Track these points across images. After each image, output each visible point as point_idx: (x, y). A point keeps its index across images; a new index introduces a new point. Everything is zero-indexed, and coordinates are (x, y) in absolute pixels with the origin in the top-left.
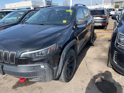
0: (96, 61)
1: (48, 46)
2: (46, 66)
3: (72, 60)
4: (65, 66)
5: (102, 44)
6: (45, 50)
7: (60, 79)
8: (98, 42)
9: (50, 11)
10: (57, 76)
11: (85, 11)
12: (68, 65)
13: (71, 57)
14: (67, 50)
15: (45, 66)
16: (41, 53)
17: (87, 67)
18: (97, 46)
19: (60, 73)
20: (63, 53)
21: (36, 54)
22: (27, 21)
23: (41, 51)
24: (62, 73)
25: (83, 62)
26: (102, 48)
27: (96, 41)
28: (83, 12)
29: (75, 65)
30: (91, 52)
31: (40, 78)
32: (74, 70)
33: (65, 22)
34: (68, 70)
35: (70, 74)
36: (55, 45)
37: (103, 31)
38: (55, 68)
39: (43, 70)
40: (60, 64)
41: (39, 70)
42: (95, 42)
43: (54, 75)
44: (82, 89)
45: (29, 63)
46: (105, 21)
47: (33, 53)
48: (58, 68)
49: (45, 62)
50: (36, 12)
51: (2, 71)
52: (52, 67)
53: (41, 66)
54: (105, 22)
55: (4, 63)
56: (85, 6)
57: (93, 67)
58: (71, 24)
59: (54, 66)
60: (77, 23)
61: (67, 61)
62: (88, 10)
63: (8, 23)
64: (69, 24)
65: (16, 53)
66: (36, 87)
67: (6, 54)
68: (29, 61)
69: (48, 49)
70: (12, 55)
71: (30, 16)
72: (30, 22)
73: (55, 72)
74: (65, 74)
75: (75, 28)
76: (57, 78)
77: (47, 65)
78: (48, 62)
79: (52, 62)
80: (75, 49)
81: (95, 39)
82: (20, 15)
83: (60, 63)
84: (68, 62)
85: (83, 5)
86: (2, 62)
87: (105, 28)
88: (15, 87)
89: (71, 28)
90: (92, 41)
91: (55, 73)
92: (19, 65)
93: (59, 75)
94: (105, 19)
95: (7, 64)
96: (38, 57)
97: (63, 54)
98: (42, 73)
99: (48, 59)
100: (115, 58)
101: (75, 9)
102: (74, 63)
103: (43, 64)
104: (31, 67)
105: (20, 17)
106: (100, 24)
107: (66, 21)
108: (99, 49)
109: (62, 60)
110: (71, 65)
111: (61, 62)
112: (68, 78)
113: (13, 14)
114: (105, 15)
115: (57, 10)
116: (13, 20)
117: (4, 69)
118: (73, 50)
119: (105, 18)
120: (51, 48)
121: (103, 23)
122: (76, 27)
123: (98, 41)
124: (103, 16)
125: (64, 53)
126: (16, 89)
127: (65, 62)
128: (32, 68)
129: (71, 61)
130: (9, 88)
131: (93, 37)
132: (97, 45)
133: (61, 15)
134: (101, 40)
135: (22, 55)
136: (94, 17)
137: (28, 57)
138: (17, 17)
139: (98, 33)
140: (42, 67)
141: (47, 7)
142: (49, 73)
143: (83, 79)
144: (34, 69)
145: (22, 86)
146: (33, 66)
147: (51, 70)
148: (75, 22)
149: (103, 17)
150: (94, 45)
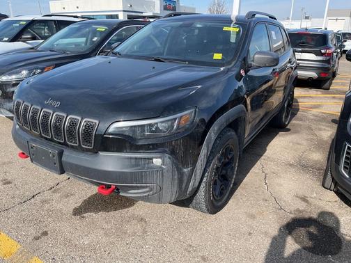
0: (292, 170)
1: (175, 112)
2: (167, 160)
3: (230, 157)
4: (209, 170)
5: (312, 130)
6: (168, 121)
7: (194, 201)
8: (300, 122)
9: (181, 26)
10: (188, 192)
11: (273, 33)
12: (217, 168)
13: (228, 151)
14: (219, 129)
15: (163, 161)
16: (157, 128)
17: (266, 184)
18: (296, 132)
19: (197, 184)
20: (210, 135)
21: (146, 129)
22: (117, 50)
23: (157, 123)
24: (202, 186)
25: (256, 169)
26: (311, 140)
27: (298, 119)
28: (269, 36)
29: (235, 173)
30: (279, 146)
31: (147, 189)
32: (232, 186)
33: (218, 56)
34: (216, 180)
35: (221, 194)
36: (191, 113)
37: (319, 93)
38: (185, 170)
39: (159, 170)
40: (199, 161)
41: (148, 168)
42: (293, 122)
43: (184, 186)
44: (250, 234)
45: (126, 149)
46: (327, 65)
47: (139, 126)
48: (193, 170)
49: (165, 152)
50: (138, 29)
51: (57, 165)
52: (181, 166)
53: (154, 160)
54: (328, 69)
55: (65, 144)
56: (275, 19)
57: (282, 185)
58: (233, 63)
59: (185, 164)
60: (249, 62)
61: (216, 158)
62: (282, 31)
63: (64, 53)
64: (229, 63)
65: (98, 122)
66: (133, 217)
67: (73, 124)
68: (128, 145)
69: (175, 119)
70: (89, 128)
72: (124, 53)
73: (185, 179)
74: (209, 190)
75: (244, 75)
76: (188, 196)
77: (169, 158)
78: (173, 153)
79: (181, 153)
80: (239, 130)
81: (294, 115)
82: (95, 33)
83: (199, 159)
84: (220, 160)
85: (270, 17)
86: (60, 143)
87: (326, 85)
88: (78, 212)
89: (234, 73)
90: (287, 117)
91: (185, 181)
92: (101, 153)
93: (193, 189)
94: (328, 62)
95: (72, 147)
96: (149, 138)
97: (210, 137)
98: (155, 176)
99: (173, 143)
100: (345, 162)
101: (248, 25)
102: (233, 169)
103: (158, 155)
104: (131, 158)
105: (95, 39)
106: (313, 74)
107: (221, 55)
108: (304, 143)
109: (204, 151)
110: (224, 172)
111: (202, 157)
112: (215, 203)
113: (79, 29)
114: (329, 48)
115: (198, 26)
116: (77, 45)
117: (64, 159)
118: (233, 133)
119: (328, 58)
120: (181, 117)
121: (320, 71)
122: (246, 72)
123: (301, 120)
124: (323, 51)
125: (212, 134)
126: (83, 217)
127: (212, 160)
128: (133, 161)
129: (227, 160)
130: (63, 212)
131: (290, 107)
132: (299, 129)
133: (205, 41)
134: (312, 117)
135: (111, 129)
136: (296, 53)
137: (127, 134)
138: (87, 40)
139: (304, 97)
140: (157, 162)
141: (171, 16)
142: (173, 179)
143: (253, 211)
144: (137, 165)
145: (97, 210)
146: (136, 158)
147: (176, 173)
148: (245, 59)
149: (322, 55)
150: (289, 130)
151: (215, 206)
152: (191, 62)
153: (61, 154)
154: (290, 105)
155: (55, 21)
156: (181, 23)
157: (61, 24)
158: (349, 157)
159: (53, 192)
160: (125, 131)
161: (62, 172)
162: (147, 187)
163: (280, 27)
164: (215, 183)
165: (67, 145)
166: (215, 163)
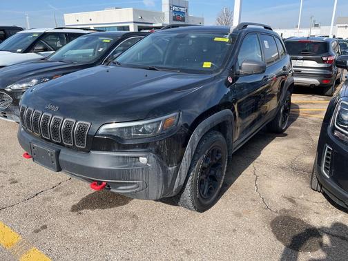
0: (283, 173)
1: (159, 115)
2: (152, 158)
3: (218, 158)
4: (195, 169)
5: (309, 135)
6: (152, 123)
7: (182, 199)
8: (298, 128)
9: (176, 37)
10: (174, 190)
11: (266, 42)
12: (203, 168)
13: (214, 153)
14: (203, 131)
15: (148, 159)
16: (144, 130)
17: (256, 185)
18: (293, 137)
19: (182, 182)
20: (194, 136)
21: (132, 130)
22: (118, 60)
23: (143, 125)
24: (188, 184)
25: (248, 172)
26: (307, 145)
27: (296, 125)
28: (261, 46)
29: (224, 174)
30: (274, 151)
31: (135, 186)
32: (221, 186)
33: (207, 65)
34: (202, 180)
35: (210, 193)
36: (176, 116)
37: (322, 99)
38: (170, 168)
39: (145, 167)
40: (184, 161)
41: (134, 166)
42: (292, 127)
43: (169, 183)
44: (234, 230)
45: (114, 148)
46: (329, 72)
47: (126, 128)
48: (178, 169)
49: (151, 151)
50: (141, 39)
51: (55, 163)
52: (165, 165)
53: (141, 159)
54: (330, 76)
55: (61, 144)
56: (270, 29)
57: (271, 187)
58: (221, 71)
59: (170, 163)
60: (238, 70)
61: (202, 158)
62: (277, 40)
63: (72, 63)
64: (217, 71)
65: (89, 124)
66: (126, 214)
67: (69, 125)
68: (116, 145)
69: (160, 121)
70: (82, 129)
71: (126, 48)
72: (125, 63)
73: (170, 177)
74: (195, 189)
75: (231, 81)
76: (174, 193)
77: (154, 157)
78: (158, 152)
79: (165, 152)
80: (228, 134)
81: (292, 120)
82: (102, 44)
83: (184, 159)
84: (206, 160)
85: (266, 28)
86: (58, 144)
87: (329, 91)
88: (76, 208)
89: (221, 80)
90: (283, 122)
91: (170, 180)
92: (92, 152)
93: (179, 187)
94: (330, 69)
95: (68, 147)
96: (135, 138)
97: (194, 139)
98: (141, 174)
99: (158, 143)
100: (326, 163)
101: (242, 35)
102: (222, 169)
103: (144, 154)
104: (119, 157)
105: (101, 50)
106: (315, 81)
107: (210, 63)
108: (299, 147)
109: (188, 152)
110: (212, 172)
111: (187, 157)
112: (203, 201)
113: (86, 41)
114: (330, 56)
115: (193, 37)
116: (84, 55)
117: (60, 158)
118: (220, 136)
119: (330, 65)
120: (166, 119)
121: (322, 78)
123: (299, 126)
124: (324, 59)
125: (196, 136)
126: (80, 213)
127: (197, 160)
128: (121, 160)
129: (214, 161)
130: (62, 208)
131: (288, 114)
132: (296, 134)
133: (204, 50)
134: (311, 123)
135: (102, 130)
136: (292, 61)
137: (115, 135)
138: (95, 50)
139: (303, 104)
140: (143, 160)
141: (169, 28)
142: (158, 177)
143: (240, 210)
144: (124, 163)
145: (93, 207)
146: (123, 157)
147: (161, 171)
148: (233, 67)
149: (324, 62)
150: (286, 135)
151: (203, 204)
152: (182, 70)
153: (58, 153)
154: (286, 111)
155: (66, 33)
156: (176, 34)
157: (71, 36)
158: (330, 158)
159: (55, 191)
160: (113, 132)
161: (59, 169)
162: (134, 183)
163: (275, 36)
164: (201, 182)
165: (64, 145)
166: (200, 163)
